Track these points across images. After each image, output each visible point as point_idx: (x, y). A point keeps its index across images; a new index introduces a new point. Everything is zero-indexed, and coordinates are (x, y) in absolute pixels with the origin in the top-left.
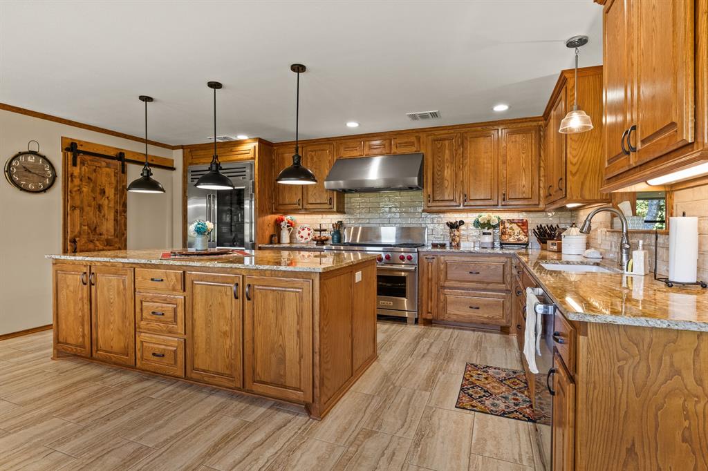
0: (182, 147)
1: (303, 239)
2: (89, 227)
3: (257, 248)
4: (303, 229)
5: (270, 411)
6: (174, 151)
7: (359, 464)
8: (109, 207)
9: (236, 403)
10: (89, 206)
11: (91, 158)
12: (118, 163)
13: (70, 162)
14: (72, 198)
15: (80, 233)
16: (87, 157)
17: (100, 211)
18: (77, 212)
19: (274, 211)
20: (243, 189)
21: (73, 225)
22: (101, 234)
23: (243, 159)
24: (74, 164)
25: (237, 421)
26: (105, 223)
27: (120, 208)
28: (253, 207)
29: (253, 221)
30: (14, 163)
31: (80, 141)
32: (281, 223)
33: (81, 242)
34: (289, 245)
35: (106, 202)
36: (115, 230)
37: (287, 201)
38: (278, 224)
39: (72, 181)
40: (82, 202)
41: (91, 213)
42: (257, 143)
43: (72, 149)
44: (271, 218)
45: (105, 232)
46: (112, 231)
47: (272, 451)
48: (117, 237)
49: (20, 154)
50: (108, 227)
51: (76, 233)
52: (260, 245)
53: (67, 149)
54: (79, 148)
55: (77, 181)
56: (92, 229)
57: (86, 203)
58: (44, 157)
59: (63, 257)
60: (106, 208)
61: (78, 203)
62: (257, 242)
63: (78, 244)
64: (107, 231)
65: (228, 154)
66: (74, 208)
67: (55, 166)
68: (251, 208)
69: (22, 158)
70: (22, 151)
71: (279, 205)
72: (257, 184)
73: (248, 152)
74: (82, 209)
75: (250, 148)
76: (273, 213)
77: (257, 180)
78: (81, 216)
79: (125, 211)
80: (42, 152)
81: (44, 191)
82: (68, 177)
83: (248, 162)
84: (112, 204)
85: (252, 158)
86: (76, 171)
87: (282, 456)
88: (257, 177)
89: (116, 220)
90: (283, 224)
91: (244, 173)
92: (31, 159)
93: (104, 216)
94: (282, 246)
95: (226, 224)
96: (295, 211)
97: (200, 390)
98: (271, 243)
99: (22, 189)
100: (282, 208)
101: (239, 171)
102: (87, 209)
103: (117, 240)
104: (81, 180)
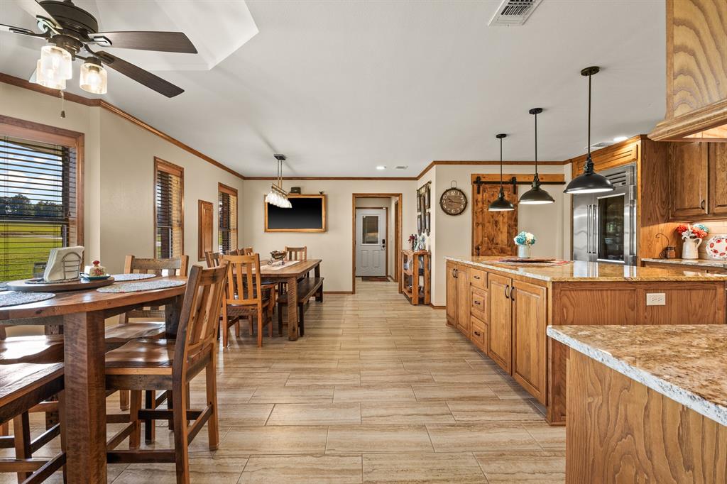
0: (571, 161)
1: (718, 255)
2: (489, 239)
3: (639, 263)
4: (719, 241)
5: (522, 401)
6: (565, 166)
7: (536, 463)
8: (503, 223)
9: (507, 385)
10: (489, 222)
11: (490, 185)
12: (511, 186)
13: (476, 191)
14: (477, 217)
15: (482, 242)
16: (487, 186)
17: (496, 226)
18: (480, 227)
19: (670, 218)
20: (623, 196)
21: (477, 236)
22: (497, 244)
23: (625, 163)
24: (479, 193)
25: (493, 394)
26: (500, 235)
27: (512, 223)
28: (635, 214)
29: (635, 230)
30: (444, 197)
31: (483, 175)
32: (683, 233)
33: (482, 249)
34: (696, 262)
35: (501, 218)
36: (508, 241)
37: (687, 205)
38: (678, 234)
39: (477, 204)
40: (483, 219)
41: (490, 228)
42: (640, 141)
43: (478, 182)
44: (667, 228)
45: (500, 242)
46: (506, 242)
47: (489, 418)
48: (510, 246)
49: (447, 191)
50: (502, 238)
51: (479, 242)
52: (642, 259)
53: (474, 182)
54: (483, 180)
55: (480, 205)
56: (491, 239)
57: (486, 221)
58: (460, 191)
59: (472, 263)
60: (501, 223)
61: (481, 221)
62: (639, 255)
63: (480, 250)
64: (502, 241)
65: (610, 159)
66: (478, 224)
67: (467, 196)
68: (631, 216)
69: (448, 194)
70: (448, 189)
71: (677, 210)
72: (639, 188)
73: (629, 153)
74: (483, 225)
75: (632, 149)
76: (668, 221)
77: (639, 184)
78: (483, 230)
79: (516, 225)
80: (459, 187)
81: (460, 213)
82: (475, 202)
83: (630, 164)
84: (506, 220)
85: (634, 160)
86: (480, 197)
87: (491, 425)
88: (639, 180)
89: (508, 232)
90: (685, 234)
91: (623, 178)
92: (453, 193)
93: (499, 230)
94: (684, 262)
95: (610, 235)
96: (700, 217)
97: (495, 369)
98: (666, 257)
99: (448, 214)
100: (681, 214)
101: (619, 177)
102: (487, 225)
103: (509, 249)
104: (483, 203)
